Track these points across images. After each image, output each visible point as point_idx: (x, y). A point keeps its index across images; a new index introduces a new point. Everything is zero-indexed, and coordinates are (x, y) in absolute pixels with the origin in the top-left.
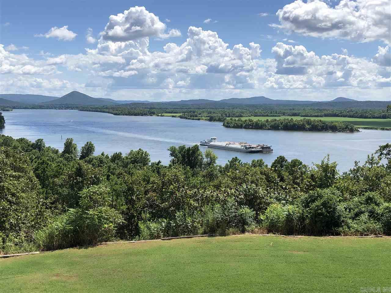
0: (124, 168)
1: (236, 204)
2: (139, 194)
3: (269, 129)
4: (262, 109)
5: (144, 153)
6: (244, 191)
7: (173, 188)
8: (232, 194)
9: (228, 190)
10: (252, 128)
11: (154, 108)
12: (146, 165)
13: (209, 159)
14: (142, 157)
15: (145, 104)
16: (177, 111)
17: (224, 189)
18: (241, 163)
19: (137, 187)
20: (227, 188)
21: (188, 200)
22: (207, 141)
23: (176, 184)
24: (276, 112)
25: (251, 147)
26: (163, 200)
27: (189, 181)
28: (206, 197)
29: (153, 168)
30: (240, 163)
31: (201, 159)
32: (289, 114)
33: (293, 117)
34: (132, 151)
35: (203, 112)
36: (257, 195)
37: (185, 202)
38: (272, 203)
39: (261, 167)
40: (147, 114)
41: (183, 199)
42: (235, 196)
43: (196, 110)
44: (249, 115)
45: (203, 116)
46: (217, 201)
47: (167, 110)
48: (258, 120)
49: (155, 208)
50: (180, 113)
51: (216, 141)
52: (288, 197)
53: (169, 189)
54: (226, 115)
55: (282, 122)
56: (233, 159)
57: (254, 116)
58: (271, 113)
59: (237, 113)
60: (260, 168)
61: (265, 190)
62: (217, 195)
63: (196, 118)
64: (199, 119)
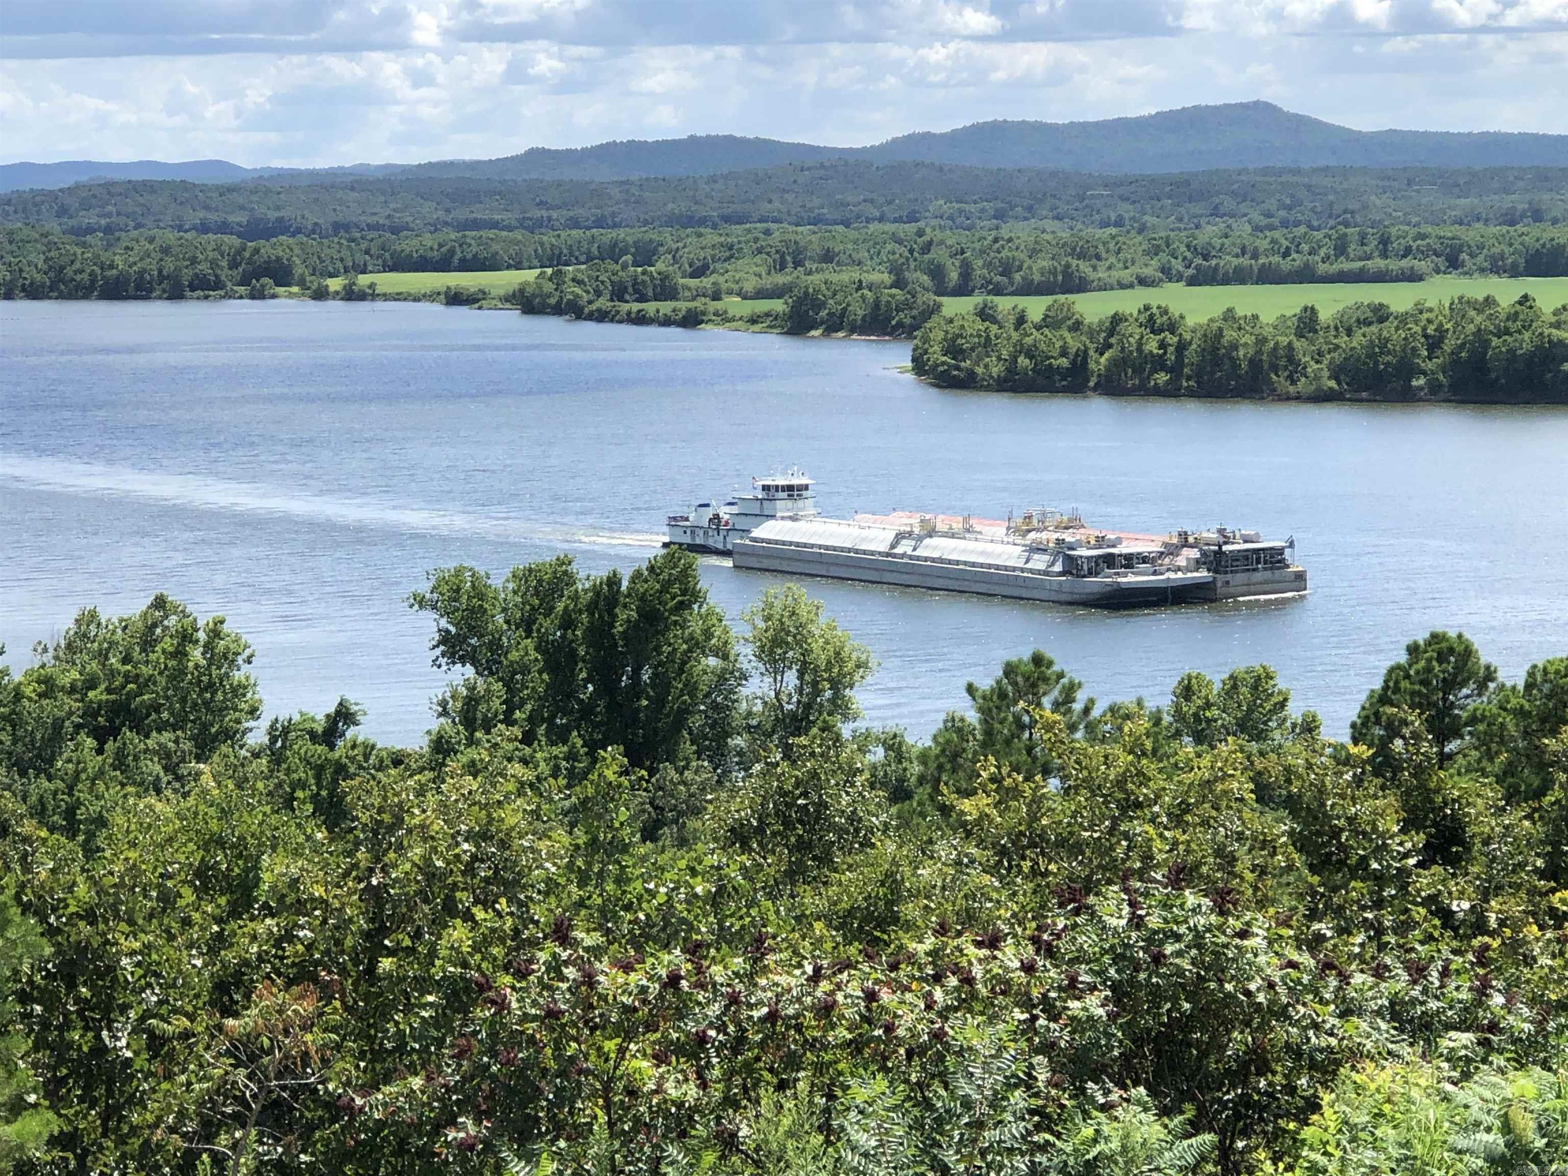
0: (23, 773)
1: (1042, 1076)
2: (160, 1003)
3: (1322, 398)
4: (1256, 217)
5: (202, 636)
6: (1107, 959)
7: (475, 948)
8: (1002, 985)
9: (972, 951)
10: (1171, 392)
11: (281, 228)
12: (224, 749)
13: (791, 678)
14: (183, 672)
15: (204, 189)
16: (495, 247)
17: (930, 942)
18: (1087, 711)
19: (148, 947)
20: (959, 934)
21: (610, 1046)
22: (725, 512)
23: (499, 914)
24: (1385, 241)
25: (1110, 560)
26: (378, 1055)
27: (618, 881)
28: (772, 1017)
29: (288, 771)
30: (1078, 707)
31: (722, 677)
32: (1502, 257)
33: (1536, 286)
34: (92, 617)
35: (731, 252)
36: (1229, 987)
37: (580, 1072)
38: (1356, 1055)
39: (1260, 736)
40: (218, 285)
41: (558, 1047)
42: (1027, 1004)
43: (667, 236)
44: (1148, 272)
45: (730, 292)
46: (867, 1052)
47: (408, 245)
48: (1229, 315)
49: (311, 1128)
50: (518, 266)
51: (807, 506)
52: (1498, 1000)
53: (433, 954)
54: (937, 273)
55: (1440, 329)
56: (1010, 670)
57: (1193, 282)
58: (1341, 249)
59: (1033, 253)
60: (1254, 747)
61: (1297, 938)
62: (871, 996)
63: (666, 307)
64: (692, 321)
